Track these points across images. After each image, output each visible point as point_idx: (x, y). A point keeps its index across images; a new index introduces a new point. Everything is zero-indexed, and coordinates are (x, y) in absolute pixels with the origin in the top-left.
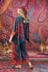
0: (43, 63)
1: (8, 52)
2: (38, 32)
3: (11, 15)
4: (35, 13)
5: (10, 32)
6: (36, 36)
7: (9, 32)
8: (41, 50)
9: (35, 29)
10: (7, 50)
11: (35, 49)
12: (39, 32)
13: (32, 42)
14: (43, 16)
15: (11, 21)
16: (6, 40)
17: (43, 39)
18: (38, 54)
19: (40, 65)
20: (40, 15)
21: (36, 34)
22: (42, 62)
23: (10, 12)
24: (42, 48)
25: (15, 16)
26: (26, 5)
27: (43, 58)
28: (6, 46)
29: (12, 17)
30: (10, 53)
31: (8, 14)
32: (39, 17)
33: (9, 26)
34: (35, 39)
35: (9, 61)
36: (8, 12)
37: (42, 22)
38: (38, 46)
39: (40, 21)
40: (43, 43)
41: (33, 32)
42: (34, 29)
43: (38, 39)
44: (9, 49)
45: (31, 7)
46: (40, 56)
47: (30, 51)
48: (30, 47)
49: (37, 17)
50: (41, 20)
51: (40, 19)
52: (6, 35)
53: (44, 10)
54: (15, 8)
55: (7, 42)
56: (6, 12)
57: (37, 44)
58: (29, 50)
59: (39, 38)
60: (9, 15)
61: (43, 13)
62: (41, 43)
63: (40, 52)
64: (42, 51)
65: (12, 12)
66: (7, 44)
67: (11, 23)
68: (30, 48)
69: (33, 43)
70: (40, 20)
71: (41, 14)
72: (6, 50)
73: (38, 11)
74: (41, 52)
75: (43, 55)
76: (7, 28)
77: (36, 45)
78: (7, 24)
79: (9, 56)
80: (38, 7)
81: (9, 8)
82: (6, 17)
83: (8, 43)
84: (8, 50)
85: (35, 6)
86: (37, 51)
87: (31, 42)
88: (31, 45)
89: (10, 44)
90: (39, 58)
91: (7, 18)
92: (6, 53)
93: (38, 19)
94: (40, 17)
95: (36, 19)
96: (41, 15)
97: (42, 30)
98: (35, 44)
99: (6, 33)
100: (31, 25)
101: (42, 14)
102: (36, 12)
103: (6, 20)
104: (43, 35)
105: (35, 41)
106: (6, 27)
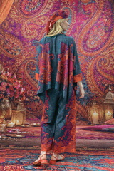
0: (94, 152)
1: (12, 124)
2: (84, 74)
3: (18, 33)
4: (77, 26)
5: (15, 76)
7: (13, 74)
8: (91, 119)
10: (8, 118)
12: (88, 74)
14: (97, 35)
15: (19, 48)
16: (5, 95)
17: (97, 92)
18: (84, 129)
19: (88, 155)
20: (89, 33)
23: (14, 26)
24: (95, 114)
25: (27, 34)
26: (54, 7)
27: (95, 138)
28: (7, 109)
29: (20, 38)
30: (16, 126)
31: (10, 30)
32: (88, 38)
33: (13, 60)
34: (77, 93)
35: (12, 145)
36: (11, 26)
37: (94, 49)
38: (86, 110)
39: (91, 47)
40: (97, 102)
44: (13, 118)
46: (88, 133)
49: (82, 37)
50: (92, 44)
51: (91, 41)
52: (6, 84)
53: (99, 20)
54: (27, 15)
55: (7, 101)
56: (5, 25)
57: (84, 104)
59: (88, 89)
60: (13, 34)
61: (98, 26)
62: (91, 102)
63: (90, 124)
64: (95, 122)
65: (20, 25)
66: (8, 105)
67: (17, 54)
70: (90, 43)
71: (92, 28)
72: (6, 120)
73: (85, 22)
74: (93, 125)
75: (97, 133)
76: (8, 65)
77: (80, 107)
78: (9, 55)
79: (13, 135)
80: (85, 11)
81: (12, 16)
82: (6, 38)
83: (10, 102)
84: (10, 119)
86: (83, 123)
89: (16, 106)
90: (87, 138)
91: (8, 41)
92: (6, 127)
93: (85, 42)
94: (91, 36)
95: (81, 43)
96: (91, 32)
97: (95, 70)
98: (78, 106)
99: (6, 78)
101: (96, 31)
102: (79, 24)
103: (5, 45)
104: (97, 82)
105: (77, 97)
106: (5, 62)
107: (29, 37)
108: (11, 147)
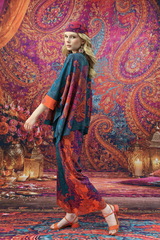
0: (137, 215)
1: (24, 177)
2: (122, 108)
3: (32, 53)
4: (111, 44)
6: (117, 122)
7: (26, 109)
8: (133, 170)
9: (111, 98)
10: (19, 169)
11: (114, 166)
12: (127, 108)
13: (103, 144)
14: (139, 56)
15: (33, 74)
16: (15, 137)
17: (140, 133)
18: (123, 183)
19: (128, 220)
20: (128, 53)
21: (117, 115)
22: (136, 209)
23: (27, 45)
24: (138, 163)
25: (45, 55)
26: (81, 18)
27: (138, 196)
28: (17, 157)
29: (35, 59)
30: (29, 180)
31: (22, 49)
32: (127, 59)
33: (26, 90)
34: (113, 133)
35: (24, 206)
36: (23, 44)
37: (135, 74)
38: (125, 156)
39: (131, 71)
40: (140, 146)
41: (106, 108)
42: (108, 100)
43: (125, 134)
44: (26, 169)
45: (98, 25)
46: (128, 189)
47: (97, 174)
48: (96, 160)
49: (119, 58)
50: (133, 67)
51: (131, 64)
52: (16, 122)
53: (141, 35)
54: (45, 29)
55: (18, 145)
56: (15, 43)
57: (122, 149)
58: (95, 170)
59: (127, 128)
60: (26, 55)
61: (141, 43)
62: (133, 146)
63: (131, 176)
64: (138, 173)
65: (35, 43)
66: (19, 151)
67: (31, 81)
68: (98, 163)
69: (107, 146)
70: (130, 67)
71: (133, 47)
72: (16, 171)
73: (123, 37)
74: (136, 177)
75: (141, 188)
76: (19, 97)
77: (117, 153)
78: (20, 82)
79: (25, 193)
80: (122, 23)
81: (24, 31)
82: (17, 61)
83: (21, 147)
84: (22, 170)
85: (110, 21)
86: (122, 174)
87: (99, 145)
88: (102, 153)
90: (127, 196)
91: (19, 64)
92: (17, 181)
93: (123, 64)
94: (131, 57)
95: (118, 66)
96: (132, 51)
97: (137, 103)
98: (115, 151)
99: (17, 115)
100: (99, 84)
101: (137, 49)
102: (114, 41)
103: (14, 69)
104: (139, 118)
105: (114, 140)
106: (15, 92)
107: (47, 58)
108: (22, 209)
